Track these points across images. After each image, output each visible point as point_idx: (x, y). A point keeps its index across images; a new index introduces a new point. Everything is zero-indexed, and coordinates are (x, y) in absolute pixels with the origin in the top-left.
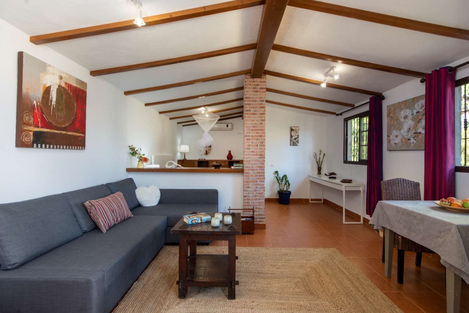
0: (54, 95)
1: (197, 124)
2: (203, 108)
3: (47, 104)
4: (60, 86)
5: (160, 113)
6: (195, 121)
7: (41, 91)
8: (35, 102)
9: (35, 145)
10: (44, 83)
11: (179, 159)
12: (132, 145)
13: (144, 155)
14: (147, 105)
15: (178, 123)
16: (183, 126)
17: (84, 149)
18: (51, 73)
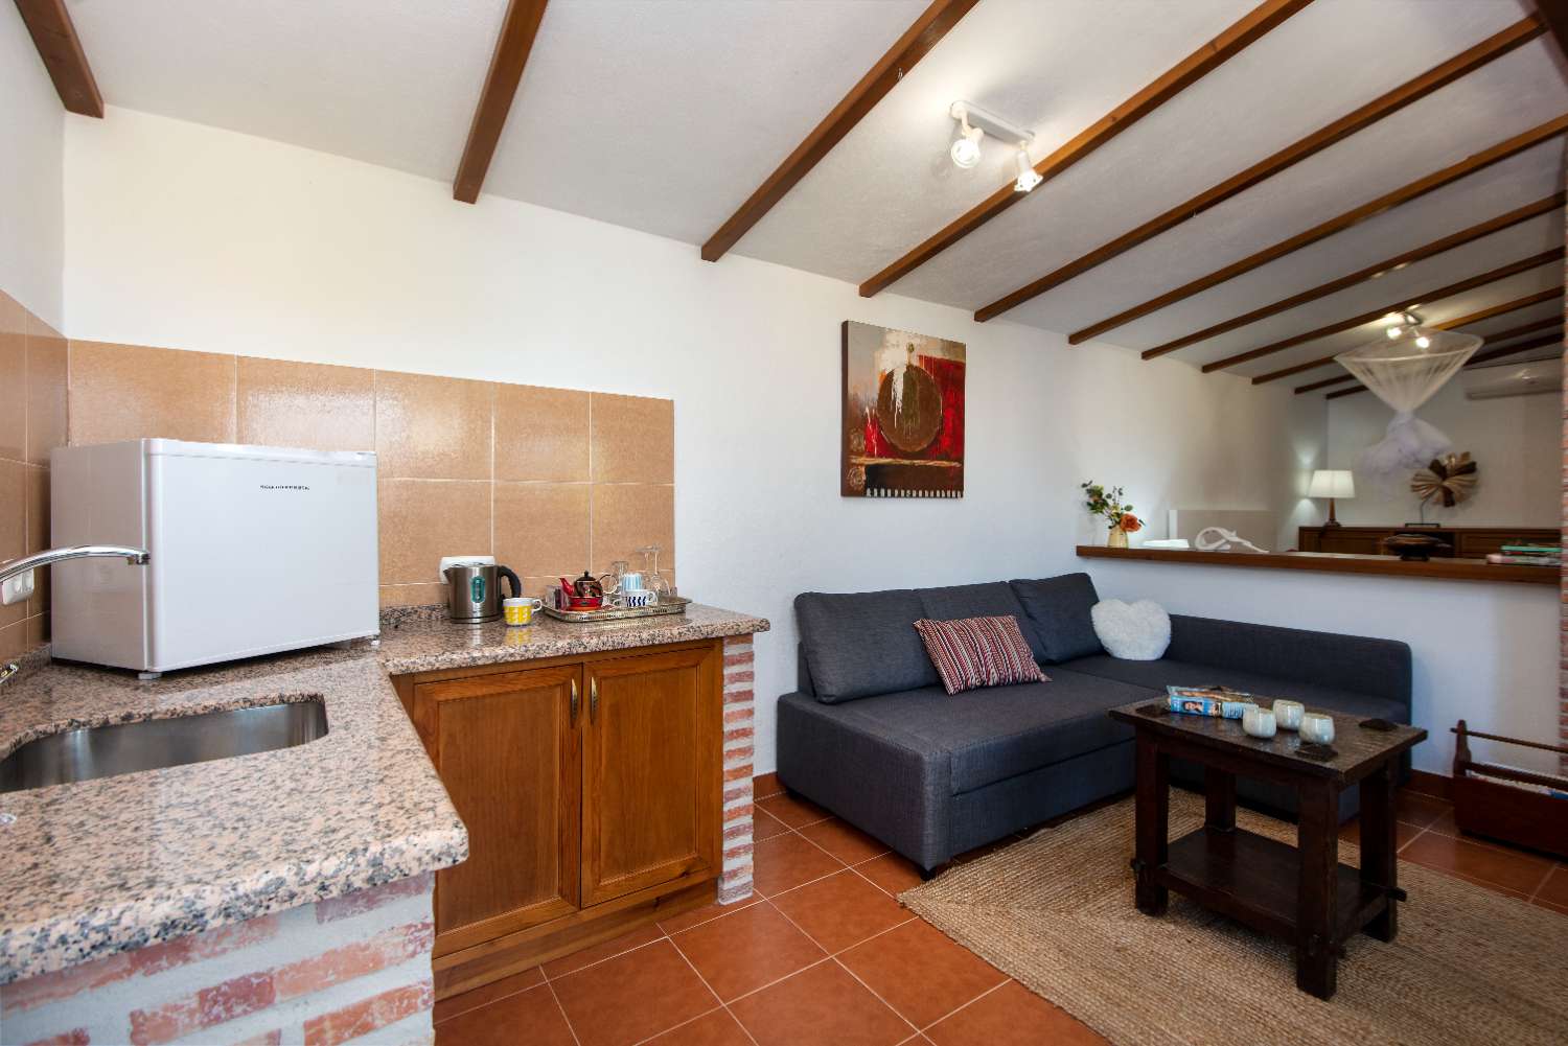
0: (899, 387)
1: (1362, 388)
2: (1394, 318)
3: (888, 407)
4: (910, 367)
5: (1206, 369)
6: (1350, 377)
7: (877, 385)
8: (867, 410)
9: (869, 491)
10: (882, 368)
11: (1307, 524)
12: (1091, 482)
13: (1129, 508)
14: (1147, 355)
15: (1299, 391)
16: (1330, 396)
17: (962, 496)
18: (893, 345)
